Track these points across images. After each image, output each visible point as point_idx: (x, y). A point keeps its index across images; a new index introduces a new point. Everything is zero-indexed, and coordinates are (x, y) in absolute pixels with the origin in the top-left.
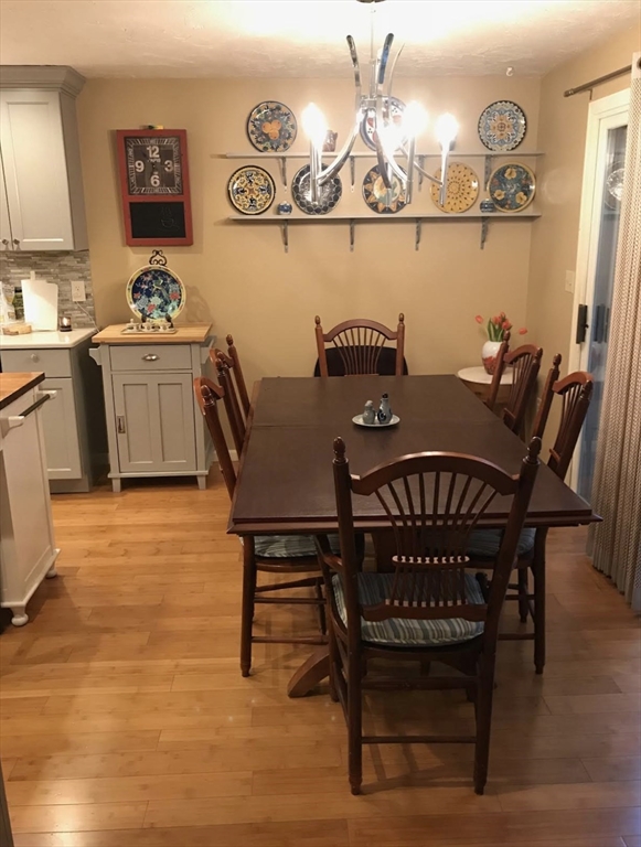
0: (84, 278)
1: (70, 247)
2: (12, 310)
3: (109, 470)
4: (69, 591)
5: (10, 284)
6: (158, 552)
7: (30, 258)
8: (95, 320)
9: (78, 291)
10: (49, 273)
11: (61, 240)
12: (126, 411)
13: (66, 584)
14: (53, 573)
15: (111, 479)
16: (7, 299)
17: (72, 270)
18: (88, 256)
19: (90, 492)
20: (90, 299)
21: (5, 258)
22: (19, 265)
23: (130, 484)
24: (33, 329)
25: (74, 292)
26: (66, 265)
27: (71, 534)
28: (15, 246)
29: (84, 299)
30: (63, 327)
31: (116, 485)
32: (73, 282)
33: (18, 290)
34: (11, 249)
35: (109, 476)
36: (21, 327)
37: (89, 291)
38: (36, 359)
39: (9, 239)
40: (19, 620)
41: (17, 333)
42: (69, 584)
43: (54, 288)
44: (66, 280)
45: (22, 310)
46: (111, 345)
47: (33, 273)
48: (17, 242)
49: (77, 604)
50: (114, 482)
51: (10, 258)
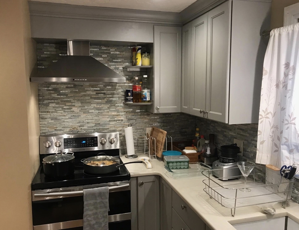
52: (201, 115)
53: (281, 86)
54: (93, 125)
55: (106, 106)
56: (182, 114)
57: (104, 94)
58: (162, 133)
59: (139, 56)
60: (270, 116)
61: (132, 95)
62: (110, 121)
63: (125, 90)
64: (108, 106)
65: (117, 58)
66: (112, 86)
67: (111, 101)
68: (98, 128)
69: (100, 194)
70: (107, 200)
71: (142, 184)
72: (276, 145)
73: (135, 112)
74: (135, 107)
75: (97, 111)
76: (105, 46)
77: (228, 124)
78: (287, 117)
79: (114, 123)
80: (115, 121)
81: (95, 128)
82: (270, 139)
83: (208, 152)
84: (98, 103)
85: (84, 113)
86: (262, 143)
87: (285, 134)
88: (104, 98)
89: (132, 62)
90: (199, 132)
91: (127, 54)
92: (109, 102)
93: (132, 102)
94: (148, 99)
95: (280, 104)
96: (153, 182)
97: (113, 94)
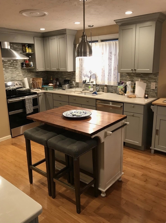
0: (156, 82)
1: (151, 72)
2: (132, 90)
3: (151, 146)
4: (122, 189)
5: (133, 82)
6: (157, 185)
7: (140, 74)
8: (157, 95)
9: (153, 86)
10: (145, 79)
11: (149, 70)
12: (160, 128)
13: (122, 186)
14: (120, 180)
15: (151, 149)
16: (132, 87)
17: (152, 79)
18: (158, 75)
19: (144, 151)
20: (156, 89)
21: (133, 74)
22: (137, 77)
23: (157, 152)
24: (136, 96)
25: (152, 86)
26: (150, 77)
27: (132, 166)
28: (135, 71)
29: (155, 89)
30: (145, 97)
31: (153, 151)
32: (152, 83)
33: (135, 84)
34: (133, 72)
35: (151, 148)
36: (133, 95)
37: (157, 86)
38: (133, 107)
39: (133, 69)
40: (103, 195)
41: (131, 97)
42: (124, 186)
43: (145, 84)
44: (150, 82)
45: (135, 90)
46: (158, 106)
47: (140, 79)
48: (135, 70)
49: (123, 197)
50: (152, 150)
51: (134, 74)
52: (57, 70)
53: (81, 60)
54: (11, 78)
55: (14, 70)
56: (46, 71)
57: (13, 64)
58: (40, 79)
59: (27, 48)
60: (78, 68)
61: (25, 65)
62: (16, 76)
63: (21, 62)
64: (15, 69)
65: (17, 49)
66: (16, 61)
67: (16, 67)
68: (12, 79)
69: (30, 99)
70: (32, 101)
71: (40, 95)
72: (80, 76)
73: (26, 72)
74: (25, 70)
75: (11, 72)
76: (12, 44)
77: (68, 72)
78: (83, 68)
79: (18, 77)
80: (18, 76)
81: (11, 79)
82: (79, 75)
83: (58, 84)
84: (11, 69)
85: (6, 73)
86: (77, 76)
87: (83, 72)
88: (14, 66)
89: (23, 51)
90: (52, 78)
91: (21, 47)
92: (16, 68)
93: (25, 68)
94: (33, 66)
95: (81, 65)
96: (43, 95)
97: (17, 64)
